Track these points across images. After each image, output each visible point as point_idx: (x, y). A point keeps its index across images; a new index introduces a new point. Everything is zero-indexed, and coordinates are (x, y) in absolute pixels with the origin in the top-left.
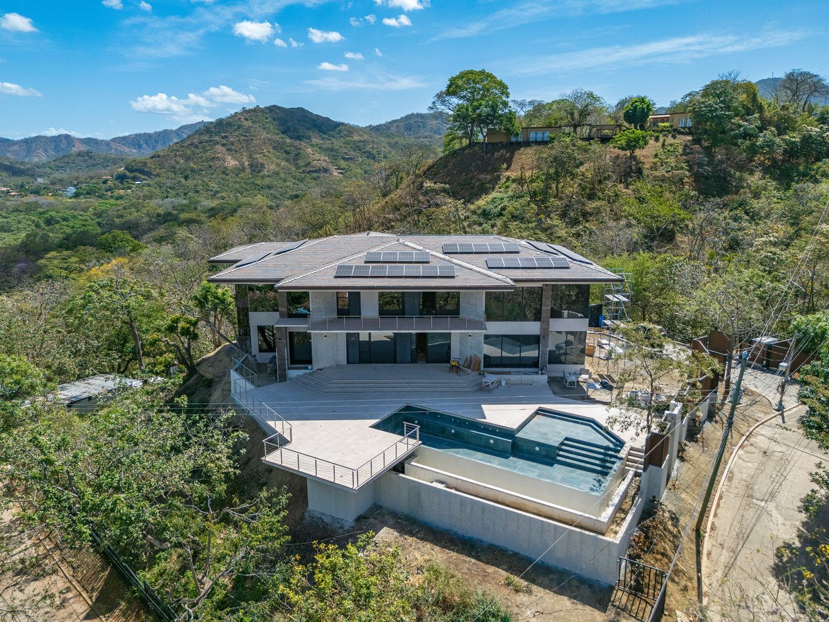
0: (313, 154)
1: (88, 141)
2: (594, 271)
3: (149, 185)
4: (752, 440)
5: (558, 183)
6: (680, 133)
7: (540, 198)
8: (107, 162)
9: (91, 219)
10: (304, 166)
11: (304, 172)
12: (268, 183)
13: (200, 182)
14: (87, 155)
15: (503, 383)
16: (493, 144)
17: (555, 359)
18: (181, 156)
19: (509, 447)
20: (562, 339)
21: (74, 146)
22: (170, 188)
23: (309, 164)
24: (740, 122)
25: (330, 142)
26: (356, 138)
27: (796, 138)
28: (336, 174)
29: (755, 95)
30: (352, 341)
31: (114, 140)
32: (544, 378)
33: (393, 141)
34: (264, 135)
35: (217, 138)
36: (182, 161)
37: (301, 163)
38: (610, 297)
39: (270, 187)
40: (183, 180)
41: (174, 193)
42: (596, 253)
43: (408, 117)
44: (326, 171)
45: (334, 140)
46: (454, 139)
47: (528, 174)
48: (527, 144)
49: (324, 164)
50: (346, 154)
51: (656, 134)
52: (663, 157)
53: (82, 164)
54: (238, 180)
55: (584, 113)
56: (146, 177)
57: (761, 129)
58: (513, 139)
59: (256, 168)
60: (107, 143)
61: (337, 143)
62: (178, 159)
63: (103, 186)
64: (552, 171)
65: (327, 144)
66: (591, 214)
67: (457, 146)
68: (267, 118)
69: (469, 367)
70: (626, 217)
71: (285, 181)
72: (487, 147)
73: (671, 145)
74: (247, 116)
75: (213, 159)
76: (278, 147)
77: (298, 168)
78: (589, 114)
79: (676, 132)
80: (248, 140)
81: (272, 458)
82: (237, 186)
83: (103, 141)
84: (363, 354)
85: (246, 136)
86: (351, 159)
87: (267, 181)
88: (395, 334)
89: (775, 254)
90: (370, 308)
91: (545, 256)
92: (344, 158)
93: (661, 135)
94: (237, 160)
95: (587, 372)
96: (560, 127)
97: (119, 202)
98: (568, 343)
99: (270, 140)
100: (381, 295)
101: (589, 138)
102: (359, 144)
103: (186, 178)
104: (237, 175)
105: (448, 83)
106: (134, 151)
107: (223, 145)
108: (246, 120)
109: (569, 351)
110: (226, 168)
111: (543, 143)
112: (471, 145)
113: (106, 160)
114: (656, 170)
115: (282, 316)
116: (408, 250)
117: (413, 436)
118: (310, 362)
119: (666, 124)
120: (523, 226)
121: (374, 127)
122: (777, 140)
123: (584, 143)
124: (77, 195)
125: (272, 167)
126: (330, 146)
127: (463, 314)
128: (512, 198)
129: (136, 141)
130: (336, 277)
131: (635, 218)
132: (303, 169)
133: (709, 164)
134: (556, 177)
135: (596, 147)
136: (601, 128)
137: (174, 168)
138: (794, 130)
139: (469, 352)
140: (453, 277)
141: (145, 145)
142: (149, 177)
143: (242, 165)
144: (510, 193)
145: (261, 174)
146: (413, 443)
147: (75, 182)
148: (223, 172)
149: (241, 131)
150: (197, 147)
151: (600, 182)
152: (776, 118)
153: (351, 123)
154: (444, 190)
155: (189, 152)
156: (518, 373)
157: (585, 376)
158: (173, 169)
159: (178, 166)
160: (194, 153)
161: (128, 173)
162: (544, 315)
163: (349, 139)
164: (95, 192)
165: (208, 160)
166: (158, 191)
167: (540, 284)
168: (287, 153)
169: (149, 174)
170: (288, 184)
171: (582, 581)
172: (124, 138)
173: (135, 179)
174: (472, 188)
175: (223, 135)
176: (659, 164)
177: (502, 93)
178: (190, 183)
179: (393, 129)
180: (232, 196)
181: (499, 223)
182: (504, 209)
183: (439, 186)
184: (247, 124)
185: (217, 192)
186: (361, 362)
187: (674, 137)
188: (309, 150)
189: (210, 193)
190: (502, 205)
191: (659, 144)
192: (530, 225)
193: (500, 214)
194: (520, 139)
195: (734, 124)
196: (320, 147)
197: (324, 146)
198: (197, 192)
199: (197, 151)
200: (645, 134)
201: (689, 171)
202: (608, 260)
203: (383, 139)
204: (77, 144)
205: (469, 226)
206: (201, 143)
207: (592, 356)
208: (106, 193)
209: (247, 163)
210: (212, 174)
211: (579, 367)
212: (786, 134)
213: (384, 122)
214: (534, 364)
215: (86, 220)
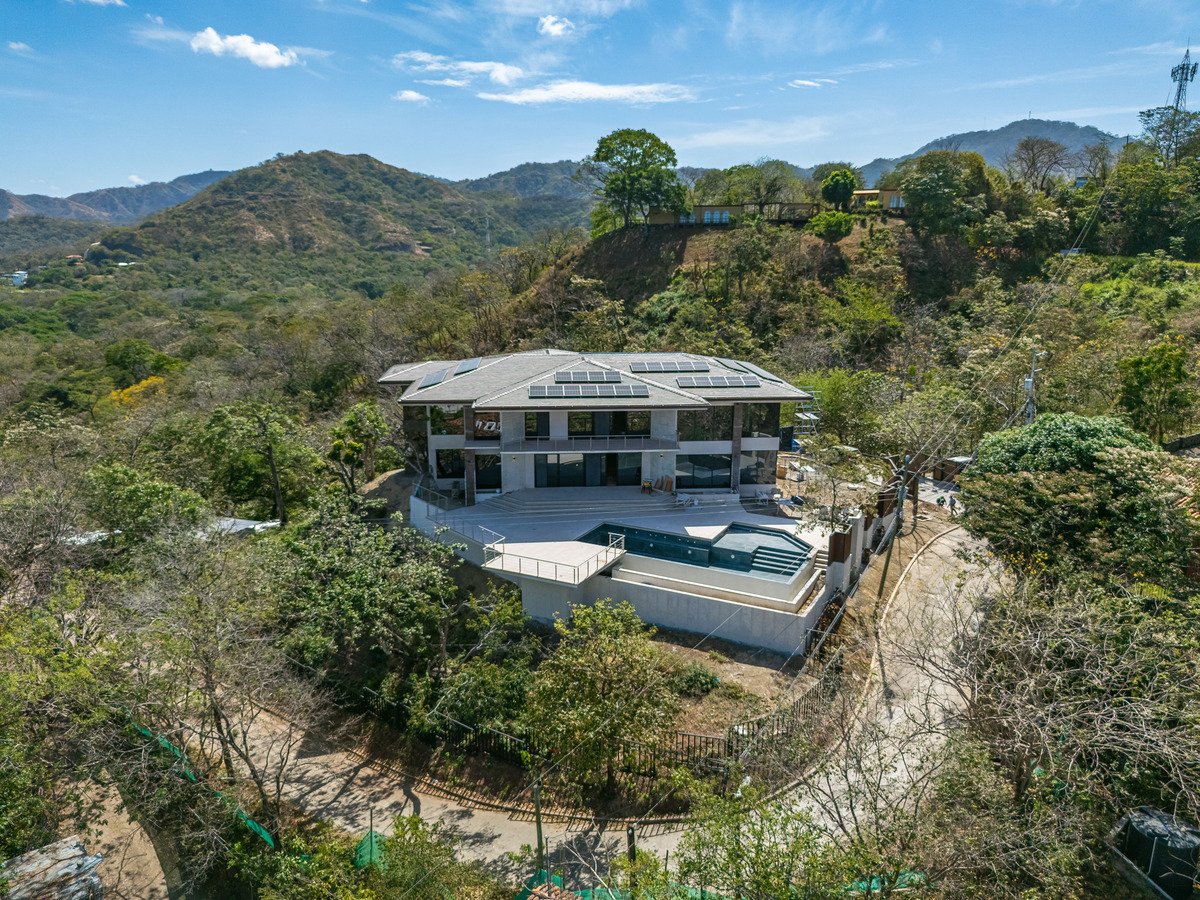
0: (385, 223)
1: (34, 200)
2: (783, 389)
3: (141, 268)
4: (932, 548)
5: (741, 279)
6: (892, 216)
7: (720, 299)
8: (67, 231)
9: (59, 319)
10: (373, 240)
11: (372, 249)
12: (319, 265)
13: (218, 263)
14: (36, 222)
15: (696, 502)
16: (657, 226)
17: (747, 478)
18: (187, 224)
19: (706, 556)
20: (753, 460)
21: (11, 207)
22: (173, 273)
23: (380, 237)
24: (963, 204)
25: (409, 205)
26: (447, 199)
27: (1027, 223)
28: (419, 251)
29: (980, 170)
30: (540, 464)
31: (74, 198)
32: (736, 497)
33: (502, 204)
34: (312, 194)
35: (241, 199)
36: (188, 233)
37: (367, 236)
38: (800, 415)
39: (322, 271)
40: (191, 261)
41: (179, 279)
42: (788, 369)
43: (521, 168)
44: (405, 247)
45: (415, 202)
46: (605, 218)
47: (703, 266)
48: (701, 228)
49: (402, 238)
50: (433, 222)
51: (862, 217)
52: (871, 246)
53: (29, 234)
54: (275, 260)
55: (773, 188)
56: (135, 256)
57: (987, 213)
58: (683, 220)
59: (301, 243)
60: (63, 203)
61: (420, 207)
62: (183, 229)
63: (71, 270)
64: (734, 264)
65: (406, 208)
66: (782, 319)
67: (609, 229)
68: (314, 170)
69: (661, 488)
70: (825, 322)
71: (344, 262)
72: (649, 230)
73: (880, 231)
74: (284, 165)
75: (236, 230)
76: (334, 211)
77: (363, 242)
78: (779, 189)
79: (886, 214)
80: (287, 201)
81: (493, 565)
82: (275, 270)
83: (56, 199)
84: (552, 477)
85: (284, 196)
86: (440, 230)
87: (318, 262)
88: (584, 455)
89: (973, 369)
90: (559, 429)
91: (736, 375)
92: (430, 229)
93: (868, 219)
94: (272, 231)
95: (779, 492)
96: (742, 205)
97: (97, 294)
98: (759, 465)
99: (320, 201)
100: (571, 417)
101: (779, 222)
102: (451, 208)
103: (196, 257)
104: (273, 253)
105: (597, 146)
106: (105, 214)
107: (251, 209)
108: (284, 171)
109: (760, 473)
110: (256, 243)
111: (722, 227)
112: (628, 226)
113: (66, 228)
114: (862, 263)
115: (468, 438)
116: (597, 370)
117: (618, 546)
118: (498, 485)
119: (874, 203)
120: (700, 334)
121: (472, 182)
122: (1007, 227)
123: (774, 229)
124: (30, 284)
125: (325, 242)
126: (409, 211)
127: (654, 434)
128: (683, 298)
129: (107, 199)
130: (531, 398)
131: (836, 324)
132: (371, 244)
133: (925, 257)
134: (740, 272)
135: (787, 233)
136: (793, 206)
137: (177, 242)
138: (1026, 213)
139: (661, 474)
140: (647, 397)
141: (121, 206)
142: (140, 256)
143: (280, 237)
144: (682, 292)
145: (309, 252)
146: (619, 552)
147: (25, 264)
148: (253, 250)
149: (276, 188)
150: (211, 212)
151: (794, 279)
152: (1004, 199)
153: (437, 176)
154: (597, 288)
155: (199, 219)
156: (711, 493)
157: (777, 496)
158: (175, 245)
159: (183, 240)
160: (206, 220)
161: (106, 250)
162: (735, 434)
163: (436, 200)
164: (58, 279)
165: (228, 231)
166: (154, 277)
167: (730, 404)
168: (347, 221)
169: (138, 251)
170: (350, 266)
171: (775, 653)
172: (89, 195)
173: (118, 258)
174: (632, 284)
175: (251, 193)
176: (866, 255)
177: (668, 160)
178: (202, 265)
179: (500, 186)
180: (268, 284)
181: (668, 330)
182: (674, 311)
183: (590, 282)
184: (286, 178)
185: (246, 279)
186: (549, 485)
187: (884, 221)
188: (380, 217)
189: (236, 281)
190: (672, 307)
191: (867, 230)
192: (710, 334)
193: (670, 319)
194: (692, 220)
195: (955, 206)
196: (394, 213)
197: (401, 212)
198: (214, 278)
199: (212, 218)
200: (848, 218)
201: (900, 265)
202: (802, 376)
203: (486, 201)
204: (16, 204)
205: (631, 333)
206: (217, 205)
207: (784, 478)
208: (76, 280)
209: (287, 236)
210: (236, 252)
211: (771, 486)
212: (1018, 219)
213: (486, 176)
214: (726, 484)
215: (52, 321)
